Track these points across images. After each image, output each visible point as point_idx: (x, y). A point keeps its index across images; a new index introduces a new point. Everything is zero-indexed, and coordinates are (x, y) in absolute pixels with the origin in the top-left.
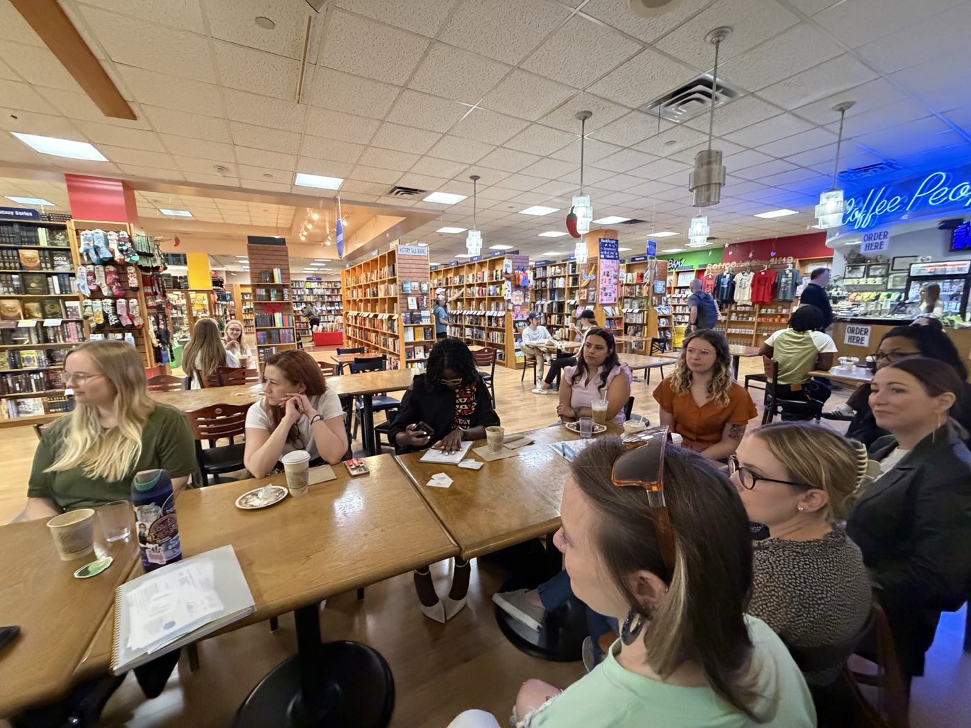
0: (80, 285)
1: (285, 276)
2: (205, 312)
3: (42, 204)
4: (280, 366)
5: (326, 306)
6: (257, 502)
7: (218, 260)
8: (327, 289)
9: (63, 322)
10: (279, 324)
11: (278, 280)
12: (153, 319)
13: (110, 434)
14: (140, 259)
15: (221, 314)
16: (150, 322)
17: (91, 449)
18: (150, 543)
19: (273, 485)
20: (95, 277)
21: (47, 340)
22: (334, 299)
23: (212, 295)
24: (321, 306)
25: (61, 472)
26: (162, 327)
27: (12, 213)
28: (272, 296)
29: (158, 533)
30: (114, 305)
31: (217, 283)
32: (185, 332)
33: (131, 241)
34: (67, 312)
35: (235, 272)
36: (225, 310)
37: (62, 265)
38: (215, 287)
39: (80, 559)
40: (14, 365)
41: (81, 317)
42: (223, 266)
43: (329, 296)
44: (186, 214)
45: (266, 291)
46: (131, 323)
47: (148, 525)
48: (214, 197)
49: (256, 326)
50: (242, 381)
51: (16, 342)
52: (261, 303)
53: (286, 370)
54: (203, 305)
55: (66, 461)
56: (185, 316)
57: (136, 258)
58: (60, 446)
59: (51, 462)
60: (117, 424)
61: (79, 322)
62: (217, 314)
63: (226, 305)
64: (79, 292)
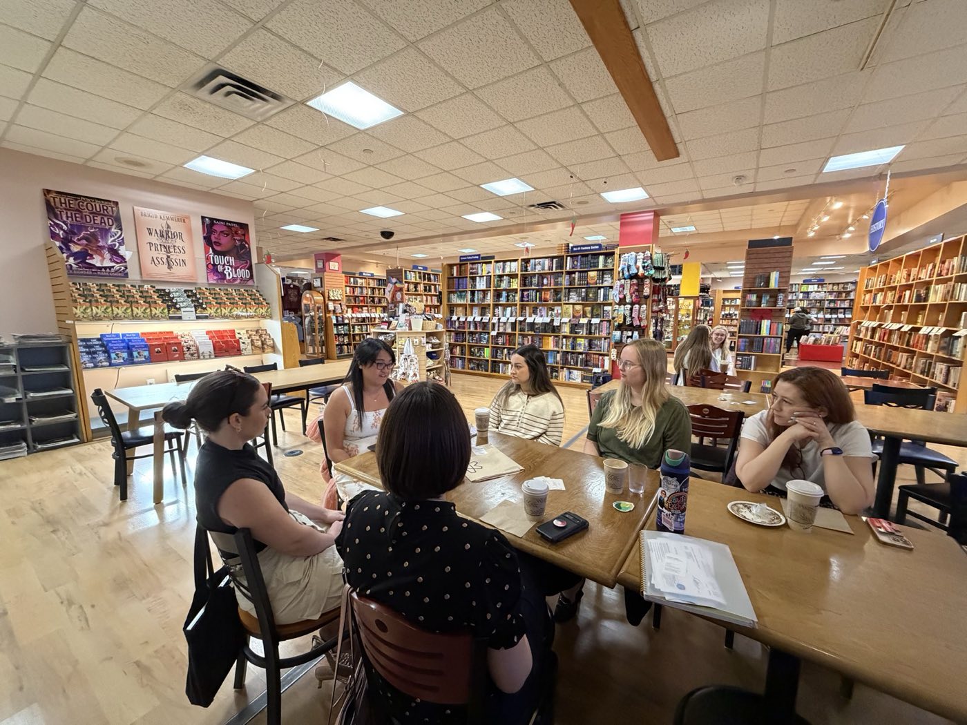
0: (614, 295)
1: (784, 280)
2: (688, 317)
3: (599, 239)
4: (798, 384)
5: (824, 314)
6: (750, 517)
7: (707, 268)
8: (831, 293)
9: (601, 321)
10: (765, 331)
11: (773, 285)
12: (654, 321)
13: (636, 412)
14: (655, 272)
15: (702, 319)
16: (652, 323)
17: (623, 418)
18: (666, 508)
19: (768, 506)
20: (624, 289)
21: (590, 333)
22: (839, 305)
23: (697, 301)
24: (817, 314)
25: (605, 429)
26: (659, 328)
27: (589, 248)
28: (763, 301)
29: (673, 503)
30: (631, 309)
31: (704, 289)
32: (668, 333)
33: (651, 258)
34: (604, 313)
35: (720, 278)
36: (706, 315)
37: (608, 281)
38: (701, 294)
39: (615, 495)
40: (573, 348)
41: (610, 318)
42: (711, 273)
43: (831, 301)
44: (691, 229)
45: (757, 297)
46: (639, 324)
47: (668, 494)
48: (719, 209)
49: (739, 333)
50: (722, 386)
51: (576, 333)
52: (748, 309)
53: (804, 389)
54: (688, 310)
55: (609, 421)
56: (671, 319)
57: (652, 272)
58: (607, 410)
59: (600, 420)
60: (642, 405)
61: (609, 321)
62: (698, 318)
63: (708, 310)
64: (613, 300)
